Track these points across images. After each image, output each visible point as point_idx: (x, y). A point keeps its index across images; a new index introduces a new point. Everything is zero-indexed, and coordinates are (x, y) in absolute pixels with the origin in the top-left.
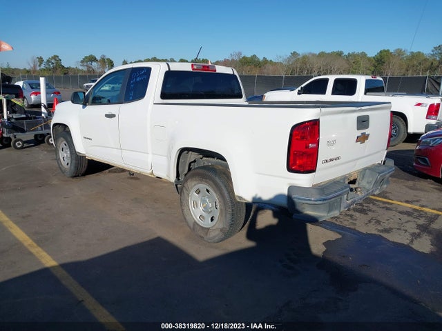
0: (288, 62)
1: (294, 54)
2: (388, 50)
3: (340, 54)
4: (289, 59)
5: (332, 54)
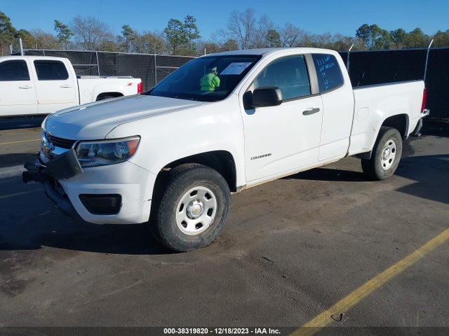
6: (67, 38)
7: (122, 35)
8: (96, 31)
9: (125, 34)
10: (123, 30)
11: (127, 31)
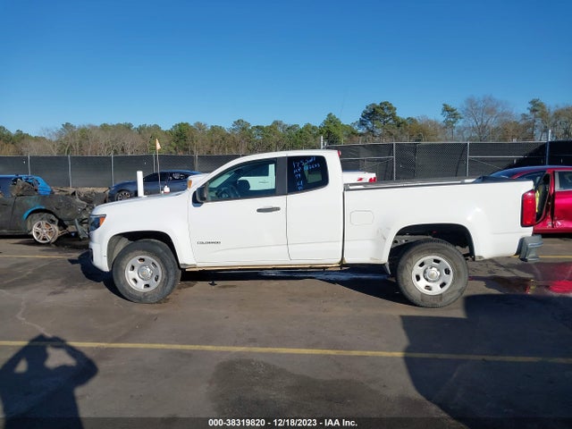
0: (60, 137)
1: (67, 126)
2: (187, 124)
3: (128, 127)
4: (60, 134)
5: (119, 126)
6: (454, 122)
7: (528, 112)
8: (491, 111)
9: (534, 111)
10: (530, 106)
11: (536, 107)
